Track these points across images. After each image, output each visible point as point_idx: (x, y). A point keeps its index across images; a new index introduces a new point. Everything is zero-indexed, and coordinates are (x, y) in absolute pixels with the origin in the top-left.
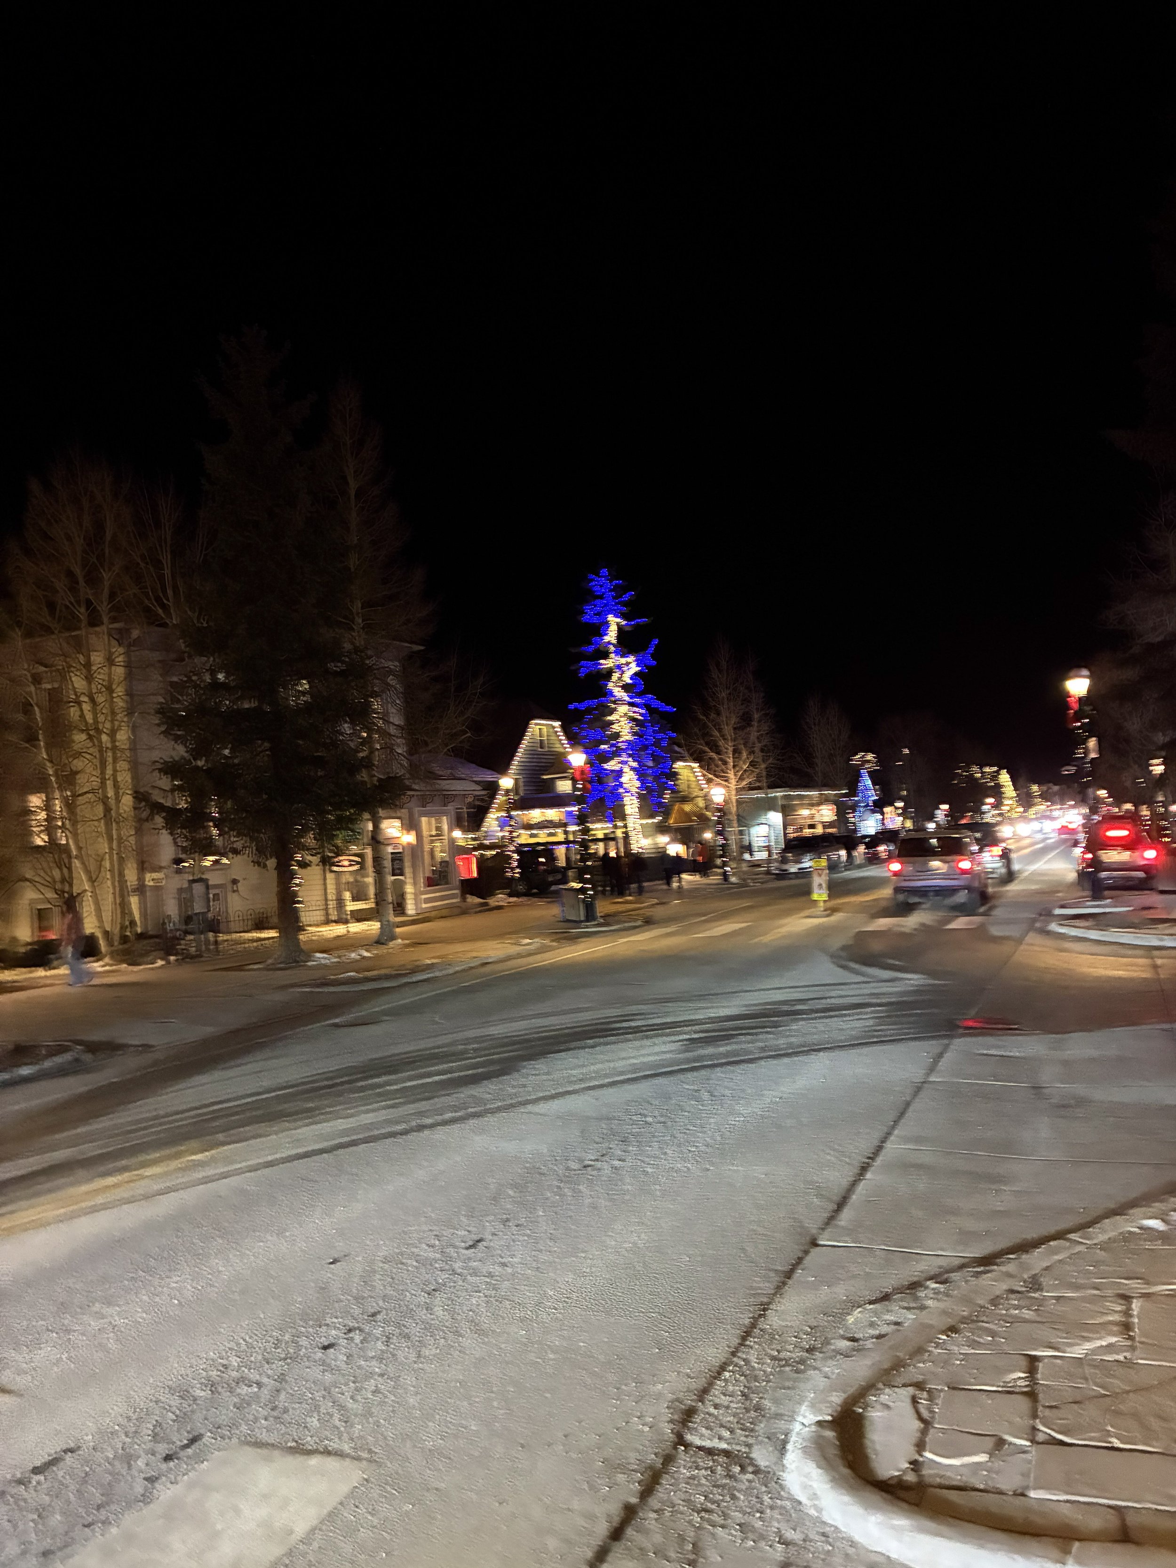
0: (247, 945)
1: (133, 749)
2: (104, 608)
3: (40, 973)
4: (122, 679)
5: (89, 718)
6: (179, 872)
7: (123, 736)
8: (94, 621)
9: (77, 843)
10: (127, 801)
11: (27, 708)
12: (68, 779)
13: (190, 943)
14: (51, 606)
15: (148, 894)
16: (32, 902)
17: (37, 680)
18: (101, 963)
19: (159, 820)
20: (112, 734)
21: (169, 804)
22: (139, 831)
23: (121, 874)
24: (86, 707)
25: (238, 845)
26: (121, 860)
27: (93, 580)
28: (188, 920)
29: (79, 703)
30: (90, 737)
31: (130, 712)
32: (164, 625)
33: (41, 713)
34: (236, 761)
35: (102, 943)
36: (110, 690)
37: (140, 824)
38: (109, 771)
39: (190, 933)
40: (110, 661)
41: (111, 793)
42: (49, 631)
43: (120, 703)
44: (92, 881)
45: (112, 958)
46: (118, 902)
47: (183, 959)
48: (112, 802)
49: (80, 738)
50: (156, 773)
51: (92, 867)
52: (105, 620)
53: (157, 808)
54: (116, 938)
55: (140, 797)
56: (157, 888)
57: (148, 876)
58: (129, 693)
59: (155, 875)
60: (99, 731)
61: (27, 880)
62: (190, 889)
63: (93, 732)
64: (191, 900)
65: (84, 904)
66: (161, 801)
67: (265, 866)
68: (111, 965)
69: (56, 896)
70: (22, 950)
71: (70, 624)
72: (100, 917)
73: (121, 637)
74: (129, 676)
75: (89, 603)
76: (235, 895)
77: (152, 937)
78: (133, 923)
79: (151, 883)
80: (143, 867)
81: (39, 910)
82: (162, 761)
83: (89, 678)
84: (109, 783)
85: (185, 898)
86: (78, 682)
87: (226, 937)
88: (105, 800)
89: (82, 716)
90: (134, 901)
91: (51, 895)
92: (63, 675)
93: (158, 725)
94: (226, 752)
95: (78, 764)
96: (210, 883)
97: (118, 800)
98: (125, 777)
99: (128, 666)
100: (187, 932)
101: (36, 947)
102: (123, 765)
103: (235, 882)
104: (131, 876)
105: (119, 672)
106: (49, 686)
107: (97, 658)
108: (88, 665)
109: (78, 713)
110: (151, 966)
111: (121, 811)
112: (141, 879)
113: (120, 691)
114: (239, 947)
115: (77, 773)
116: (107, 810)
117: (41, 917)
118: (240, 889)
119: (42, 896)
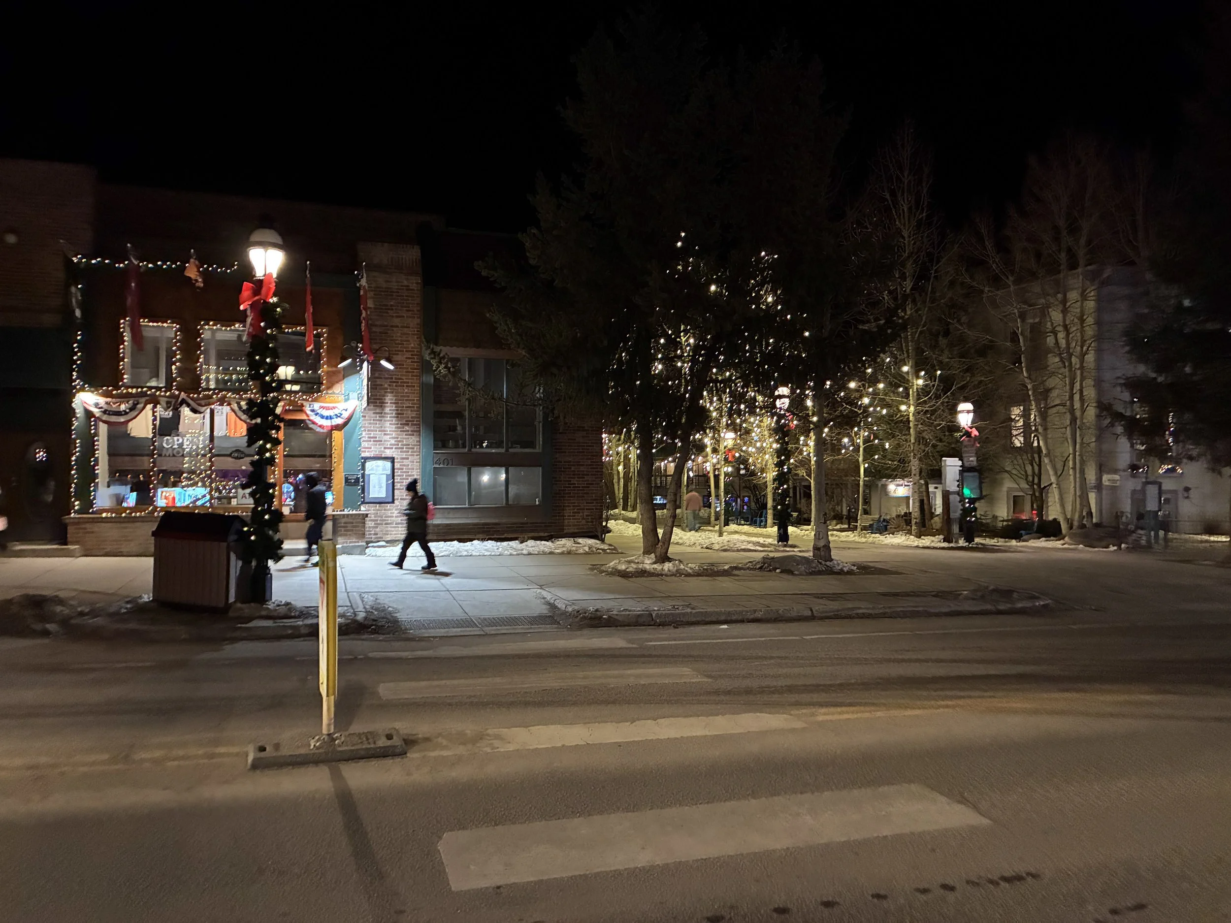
0: (1195, 544)
1: (1098, 368)
2: (1081, 253)
3: (1014, 543)
4: (1092, 311)
5: (1063, 343)
6: (1133, 476)
7: (1090, 357)
8: (1073, 266)
9: (1046, 443)
10: (1091, 412)
11: (1014, 338)
12: (1044, 394)
13: (1143, 536)
14: (1038, 256)
15: (1104, 492)
16: (1010, 490)
17: (1023, 316)
18: (1062, 542)
19: (1119, 429)
20: (1083, 355)
21: (1128, 414)
22: (1099, 438)
23: (1082, 472)
24: (1061, 335)
25: (1194, 453)
26: (1083, 462)
27: (1074, 230)
28: (1140, 516)
29: (1055, 333)
30: (1062, 360)
31: (1099, 338)
32: (1132, 263)
33: (1024, 341)
34: (1195, 378)
35: (1064, 527)
36: (1082, 320)
37: (1101, 433)
38: (1077, 386)
39: (1142, 529)
40: (1084, 297)
41: (1077, 405)
42: (1033, 275)
43: (1090, 332)
44: (1058, 477)
45: (1071, 538)
46: (1078, 494)
47: (1133, 548)
48: (1078, 413)
49: (1053, 361)
50: (1119, 389)
51: (1059, 466)
52: (1082, 262)
53: (1119, 416)
54: (1076, 524)
55: (1104, 408)
56: (1113, 489)
57: (1105, 478)
58: (1098, 323)
59: (1110, 476)
60: (1070, 355)
61: (1006, 471)
62: (1143, 491)
63: (1066, 356)
64: (1144, 501)
65: (1049, 495)
66: (1123, 411)
67: (1220, 473)
68: (1070, 544)
69: (1028, 487)
70: (1000, 524)
71: (1053, 268)
72: (1063, 505)
73: (1093, 277)
74: (1099, 310)
75: (1069, 250)
76: (1186, 501)
77: (1105, 527)
78: (1090, 514)
79: (1107, 483)
80: (1101, 469)
81: (1014, 496)
82: (1124, 377)
83: (1065, 311)
84: (1077, 397)
85: (1139, 498)
86: (1056, 315)
87: (1176, 536)
88: (1072, 411)
89: (1057, 343)
90: (1092, 497)
91: (1024, 485)
92: (1044, 312)
93: (1123, 346)
94: (1188, 369)
95: (1051, 382)
96: (1164, 487)
97: (1083, 411)
98: (1090, 393)
99: (1099, 300)
100: (1138, 527)
101: (1010, 523)
102: (1089, 382)
103: (1187, 489)
104: (1091, 476)
105: (1091, 305)
106: (1031, 321)
107: (1073, 295)
108: (1064, 301)
109: (1054, 341)
110: (1104, 549)
111: (1085, 421)
112: (1099, 479)
113: (1090, 320)
114: (1189, 545)
115: (1051, 389)
116: (1074, 420)
117: (1017, 502)
118: (1191, 496)
119: (1017, 486)
